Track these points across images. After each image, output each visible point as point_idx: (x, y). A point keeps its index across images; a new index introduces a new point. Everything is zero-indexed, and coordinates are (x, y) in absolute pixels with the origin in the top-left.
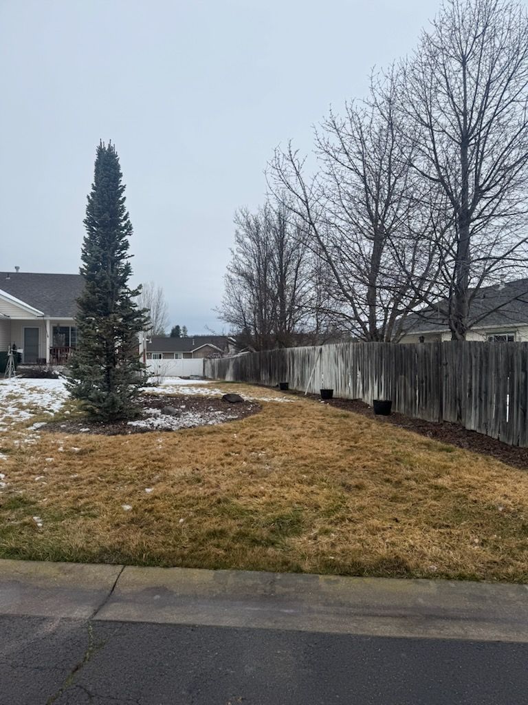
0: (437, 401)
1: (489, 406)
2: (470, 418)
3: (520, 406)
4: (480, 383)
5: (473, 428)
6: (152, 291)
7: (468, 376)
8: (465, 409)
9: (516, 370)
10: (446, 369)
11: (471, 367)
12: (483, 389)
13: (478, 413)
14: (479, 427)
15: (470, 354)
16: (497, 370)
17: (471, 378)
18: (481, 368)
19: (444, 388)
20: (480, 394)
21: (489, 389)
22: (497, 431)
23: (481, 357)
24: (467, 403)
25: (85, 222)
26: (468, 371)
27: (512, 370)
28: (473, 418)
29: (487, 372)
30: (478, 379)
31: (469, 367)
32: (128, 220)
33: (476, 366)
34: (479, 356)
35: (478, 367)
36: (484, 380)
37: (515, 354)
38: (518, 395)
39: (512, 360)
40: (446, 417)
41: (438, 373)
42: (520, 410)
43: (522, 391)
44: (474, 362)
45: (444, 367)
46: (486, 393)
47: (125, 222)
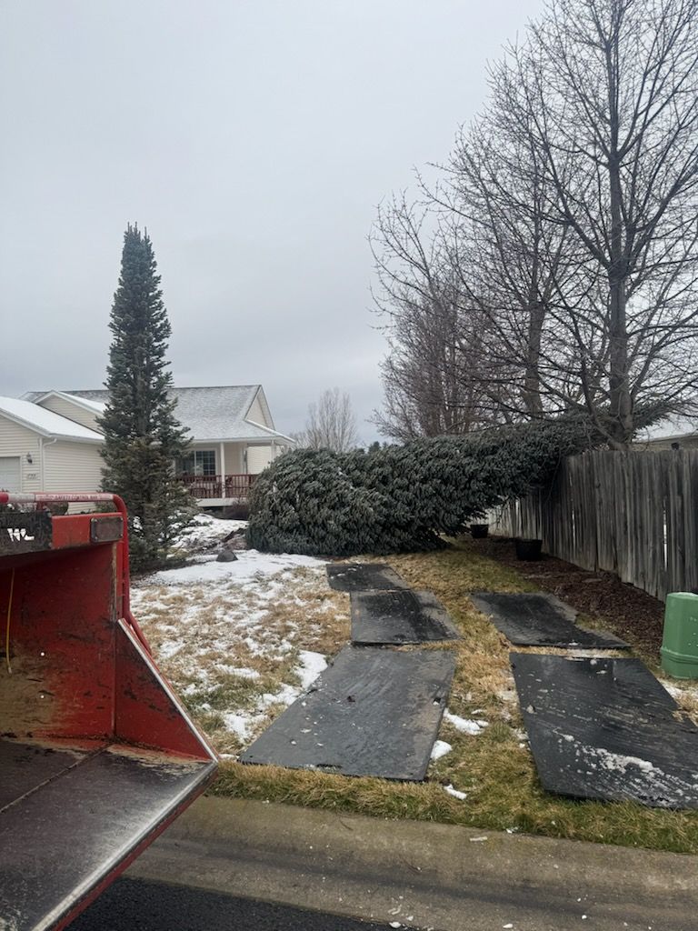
0: (592, 540)
1: (645, 546)
2: (626, 564)
3: (678, 548)
4: (635, 514)
5: (629, 579)
6: (336, 399)
7: (623, 503)
8: (621, 551)
9: (671, 493)
10: (599, 491)
11: (625, 489)
12: (638, 523)
13: (634, 557)
14: (637, 579)
15: (623, 470)
16: (652, 492)
17: (625, 506)
18: (634, 491)
19: (598, 522)
20: (635, 529)
21: (645, 521)
22: (655, 585)
23: (634, 475)
24: (623, 542)
25: (111, 325)
26: (621, 495)
27: (668, 494)
28: (629, 565)
29: (640, 495)
30: (633, 508)
31: (622, 490)
32: (165, 318)
33: (629, 488)
34: (631, 473)
35: (632, 490)
36: (638, 508)
37: (669, 468)
38: (675, 532)
39: (667, 479)
40: (602, 564)
41: (592, 499)
42: (678, 553)
43: (679, 525)
44: (627, 482)
45: (597, 490)
46: (641, 527)
47: (162, 322)
